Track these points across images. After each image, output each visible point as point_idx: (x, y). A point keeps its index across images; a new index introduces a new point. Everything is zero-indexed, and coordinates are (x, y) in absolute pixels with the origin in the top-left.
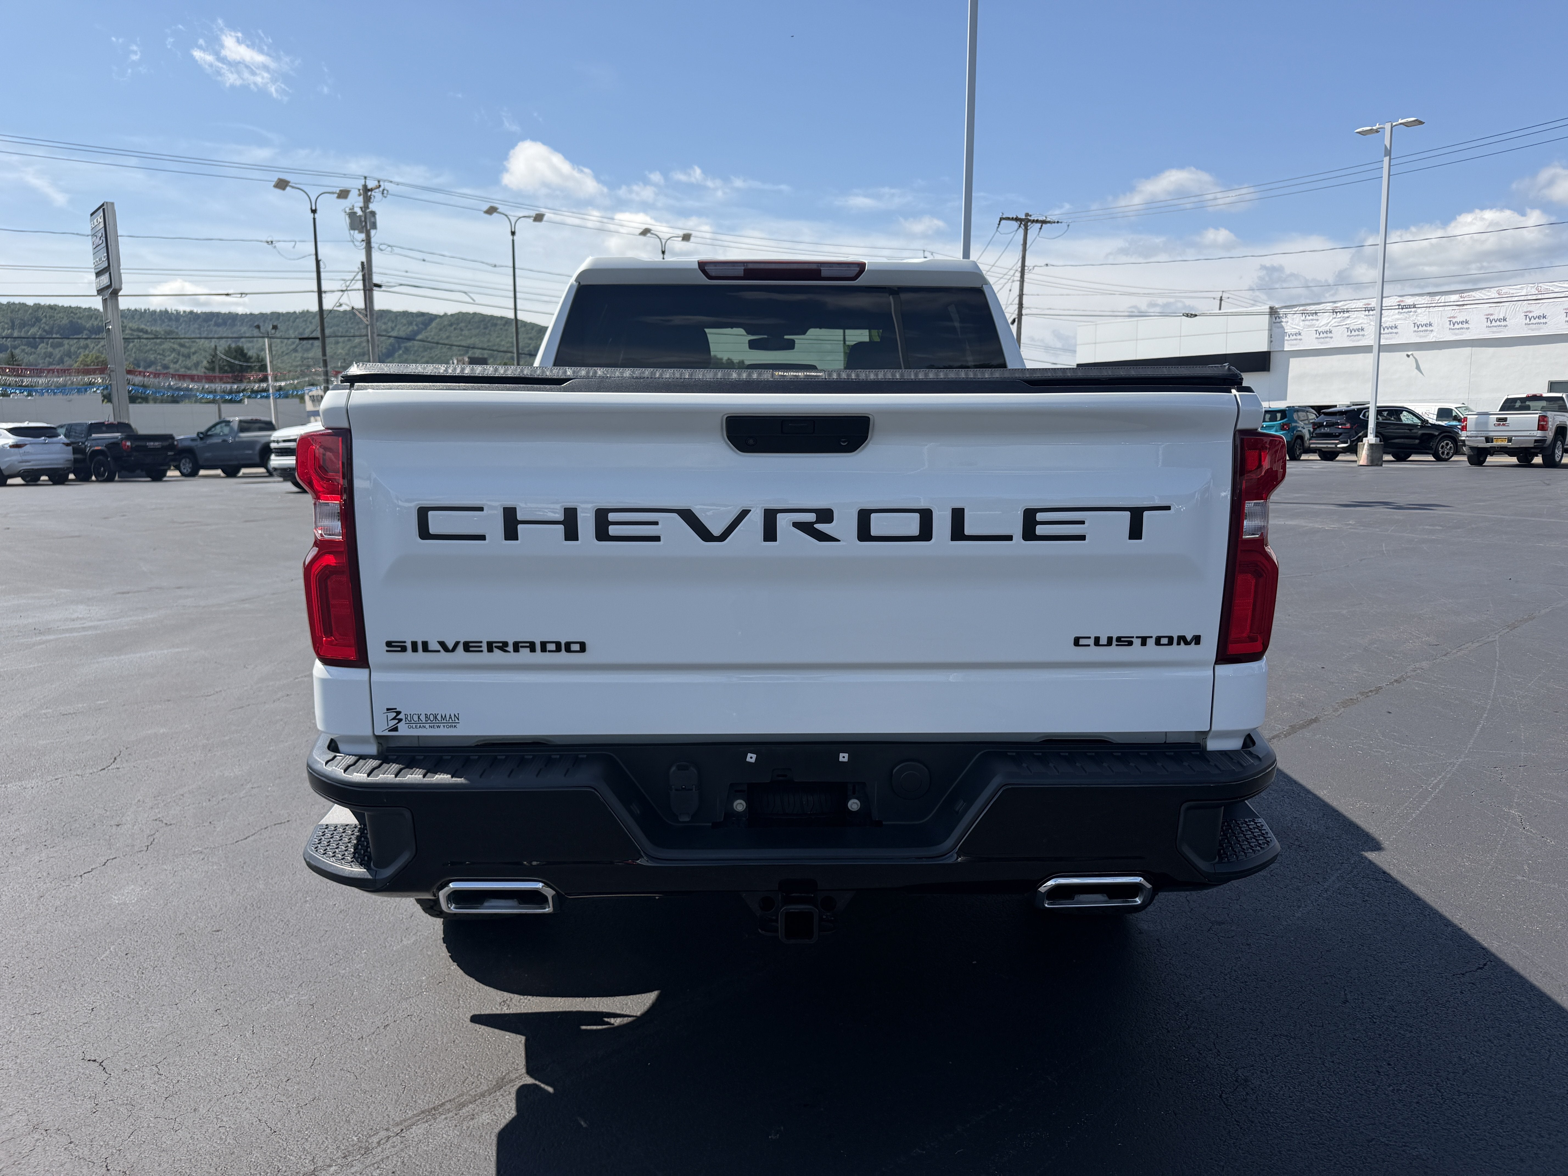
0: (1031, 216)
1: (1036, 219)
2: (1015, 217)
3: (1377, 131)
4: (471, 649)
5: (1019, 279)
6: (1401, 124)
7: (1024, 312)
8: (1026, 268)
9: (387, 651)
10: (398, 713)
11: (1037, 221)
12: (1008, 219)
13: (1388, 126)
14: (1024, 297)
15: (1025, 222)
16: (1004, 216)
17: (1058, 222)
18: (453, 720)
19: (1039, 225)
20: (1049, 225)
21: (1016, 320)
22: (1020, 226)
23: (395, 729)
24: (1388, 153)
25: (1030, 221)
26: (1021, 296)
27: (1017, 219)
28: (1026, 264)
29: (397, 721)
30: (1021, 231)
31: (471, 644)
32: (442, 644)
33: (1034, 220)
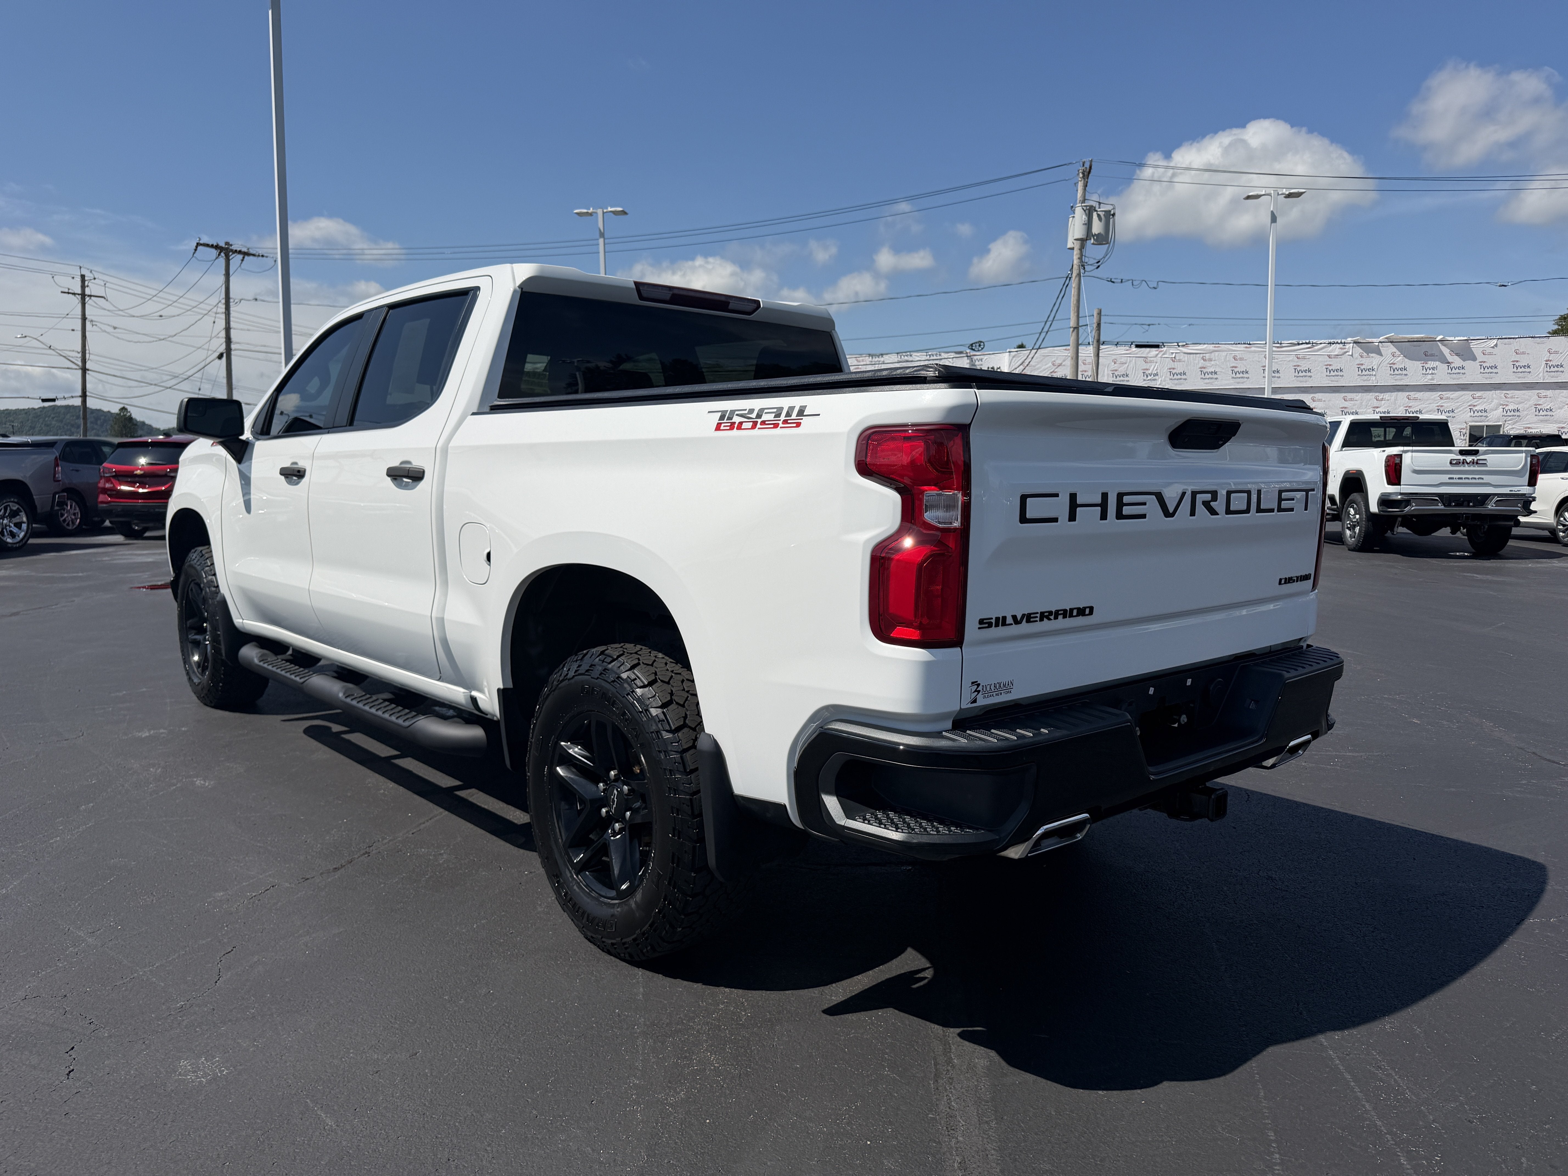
0: (231, 245)
1: (238, 249)
2: (215, 244)
3: (591, 214)
4: (1032, 620)
5: (224, 310)
6: (611, 212)
7: (233, 346)
8: (231, 300)
9: (979, 628)
10: (978, 685)
11: (240, 252)
12: (207, 245)
13: (600, 212)
14: (232, 331)
15: (225, 251)
16: (201, 242)
17: (263, 256)
18: (1007, 687)
19: (241, 257)
20: (251, 257)
21: (225, 355)
22: (219, 255)
23: (975, 701)
24: (602, 235)
25: (232, 250)
26: (228, 329)
27: (217, 247)
28: (232, 295)
29: (977, 693)
30: (222, 260)
31: (1032, 616)
32: (1014, 617)
33: (236, 251)
